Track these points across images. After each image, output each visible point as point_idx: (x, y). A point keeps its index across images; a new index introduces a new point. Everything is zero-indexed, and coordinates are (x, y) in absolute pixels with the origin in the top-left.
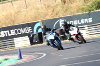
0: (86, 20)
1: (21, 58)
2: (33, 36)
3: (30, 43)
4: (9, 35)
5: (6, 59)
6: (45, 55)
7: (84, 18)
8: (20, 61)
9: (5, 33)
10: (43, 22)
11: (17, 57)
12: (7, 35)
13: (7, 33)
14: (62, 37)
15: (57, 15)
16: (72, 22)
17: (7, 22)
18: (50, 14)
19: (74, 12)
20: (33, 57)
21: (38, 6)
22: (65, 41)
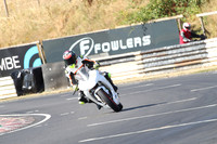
6: (48, 117)
7: (133, 36)
10: (44, 45)
15: (73, 29)
18: (59, 27)
19: (110, 23)
20: (23, 121)
21: (33, 10)
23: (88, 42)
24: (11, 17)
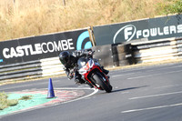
0: (173, 28)
1: (53, 95)
4: (32, 53)
5: (26, 98)
7: (169, 25)
8: (51, 102)
9: (24, 50)
10: (94, 30)
11: (46, 93)
12: (27, 54)
13: (29, 49)
14: (128, 58)
15: (119, 17)
16: (147, 31)
17: (28, 29)
18: (107, 16)
19: (150, 13)
20: (75, 94)
22: (133, 66)
23: (131, 29)
24: (67, 7)
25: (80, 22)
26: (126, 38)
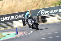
0: (57, 10)
1: (17, 33)
2: (25, 20)
3: (23, 24)
4: (10, 19)
5: (8, 34)
6: (32, 32)
7: (56, 9)
8: (17, 36)
9: (7, 18)
10: (31, 11)
11: (15, 33)
14: (42, 21)
15: (39, 7)
17: (9, 11)
18: (35, 6)
19: (50, 5)
20: (25, 33)
21: (28, 1)
22: (44, 23)
23: (43, 11)
24: (22, 3)
25: (26, 9)
26: (42, 14)
